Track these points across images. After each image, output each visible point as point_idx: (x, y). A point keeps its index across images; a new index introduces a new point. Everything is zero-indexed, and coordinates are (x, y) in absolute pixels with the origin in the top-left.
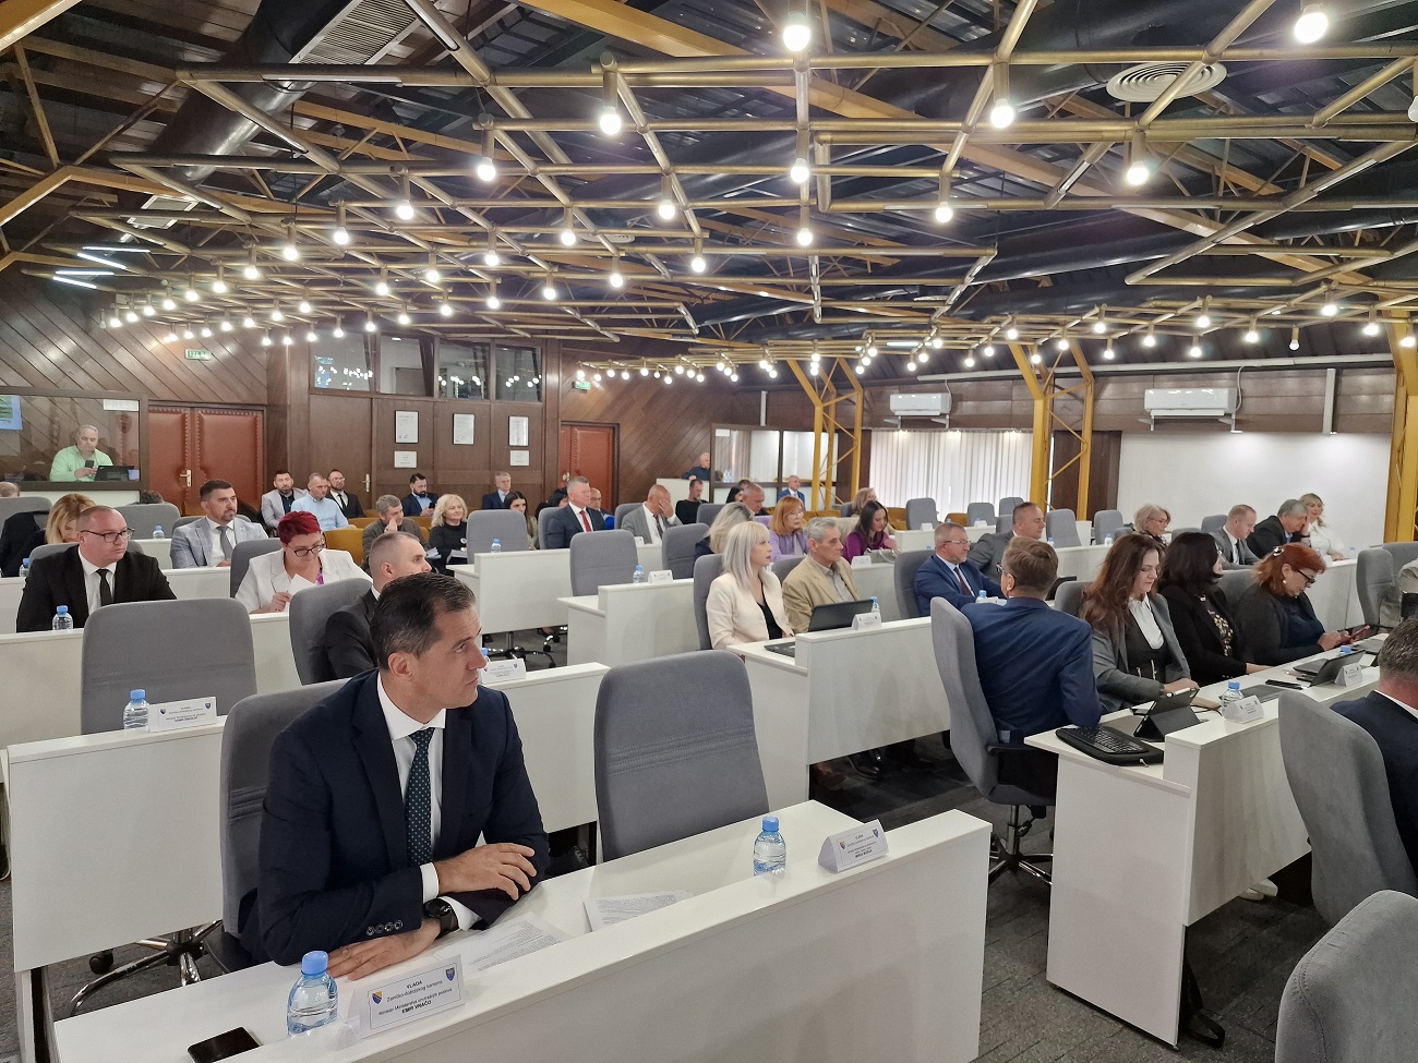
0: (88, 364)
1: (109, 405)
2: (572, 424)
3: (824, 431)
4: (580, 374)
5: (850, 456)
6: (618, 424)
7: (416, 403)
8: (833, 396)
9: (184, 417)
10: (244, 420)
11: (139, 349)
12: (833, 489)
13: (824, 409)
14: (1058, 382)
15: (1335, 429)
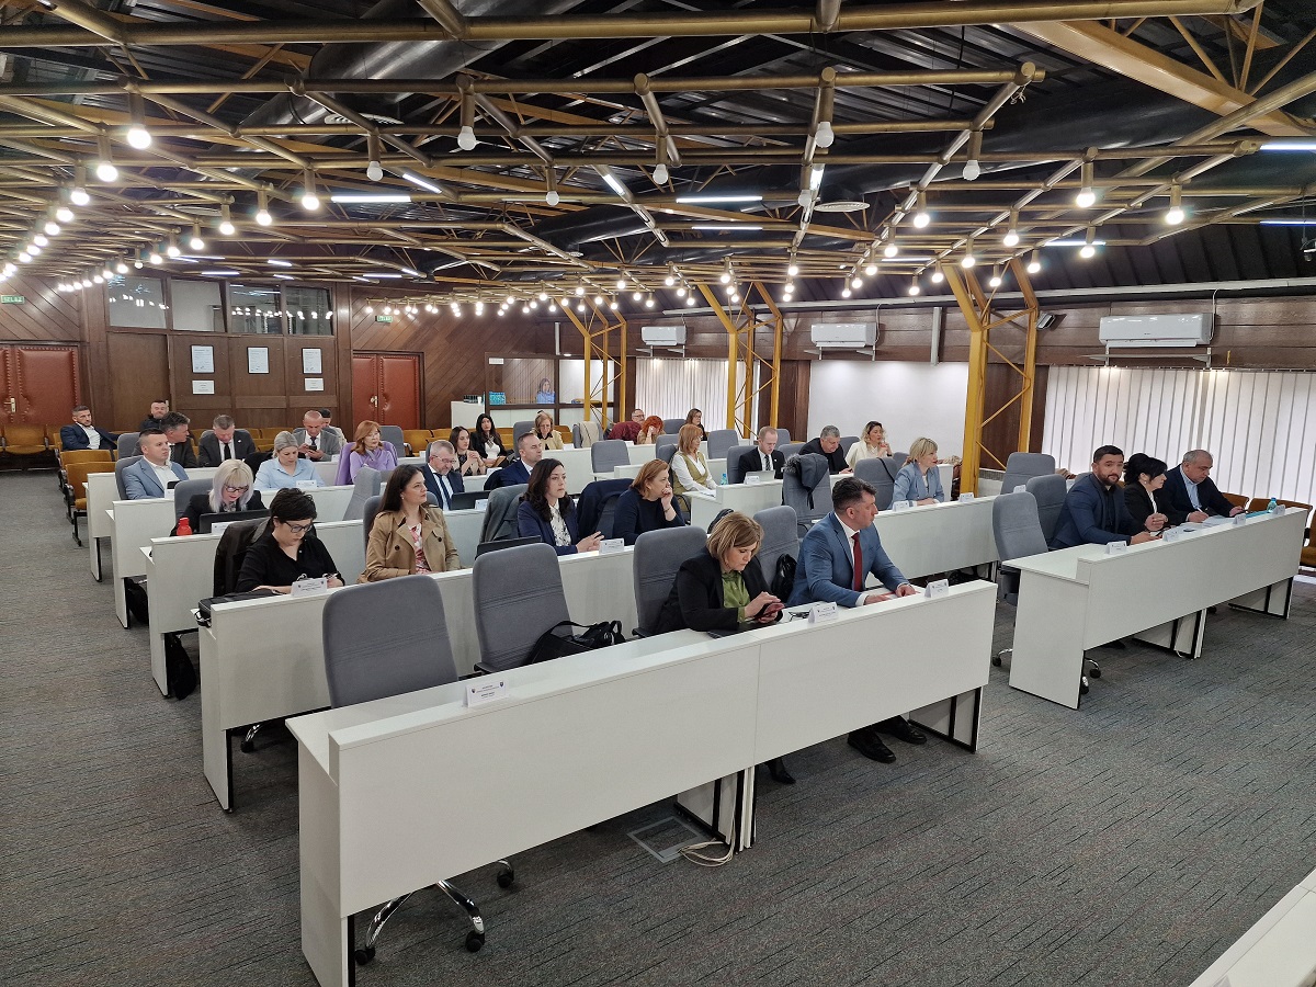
2: (378, 353)
4: (369, 310)
6: (423, 352)
7: (209, 339)
8: (606, 327)
9: (5, 353)
10: (64, 354)
13: (592, 339)
14: (758, 317)
15: (941, 359)
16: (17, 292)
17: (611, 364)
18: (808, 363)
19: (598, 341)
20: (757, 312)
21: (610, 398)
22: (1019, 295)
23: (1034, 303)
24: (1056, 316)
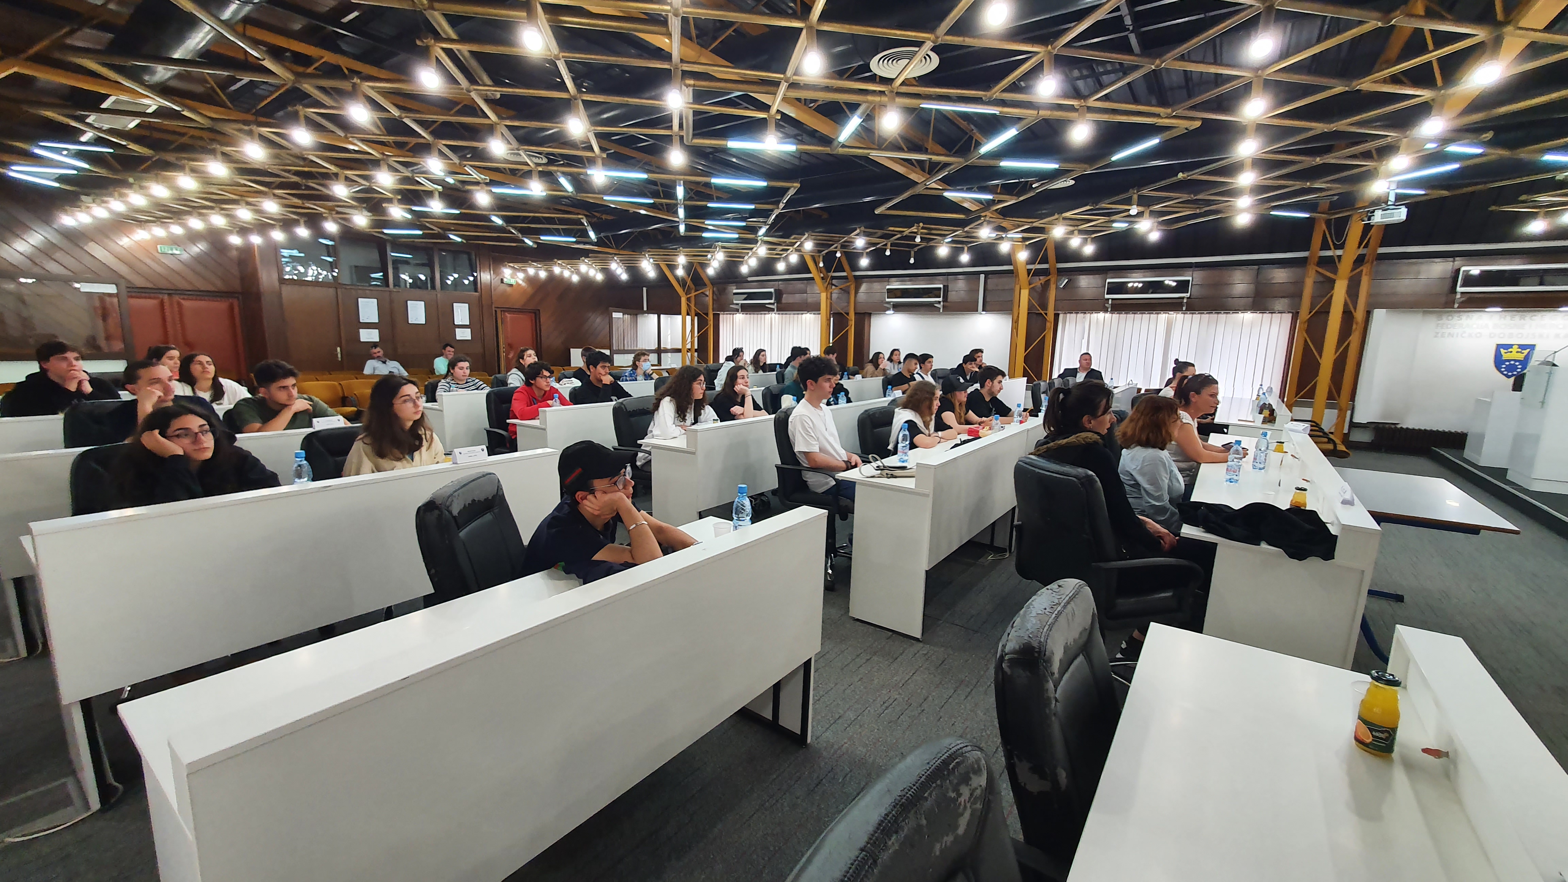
0: (60, 256)
1: (83, 287)
2: (503, 309)
3: (688, 314)
4: (507, 273)
5: (706, 332)
6: (539, 310)
7: (375, 293)
8: (693, 291)
9: (162, 302)
10: (221, 306)
11: (111, 243)
12: (696, 354)
14: (834, 282)
15: (985, 309)
16: (174, 241)
17: (696, 318)
18: (870, 314)
19: (688, 299)
20: (833, 278)
21: (696, 347)
22: (1046, 266)
23: (1053, 272)
24: (1071, 279)
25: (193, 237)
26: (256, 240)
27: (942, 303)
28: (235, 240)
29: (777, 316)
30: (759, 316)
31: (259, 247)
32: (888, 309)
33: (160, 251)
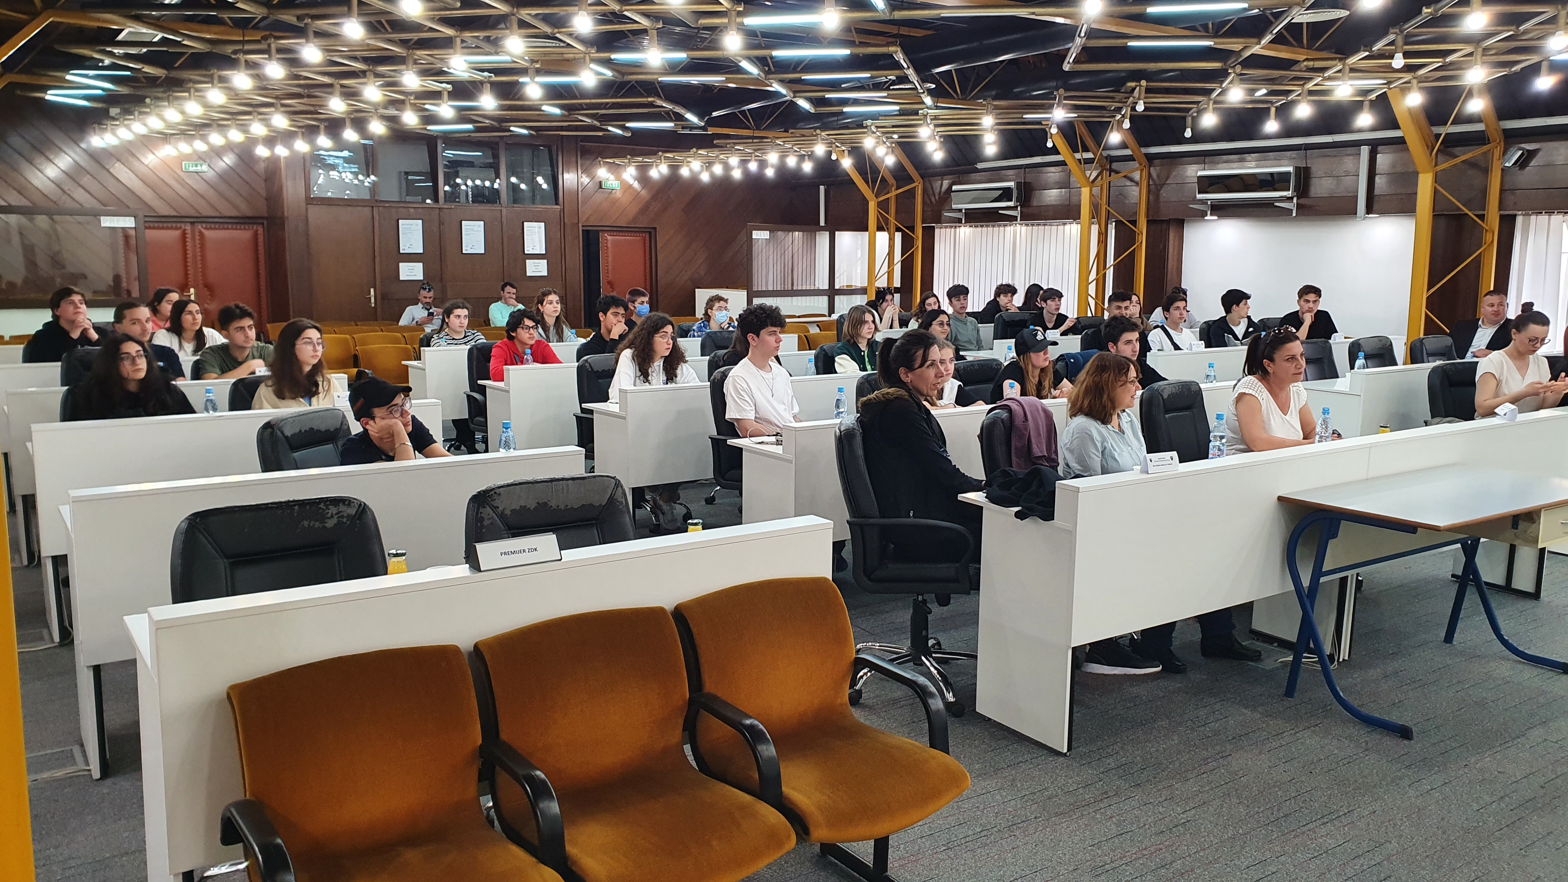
0: (86, 180)
1: (107, 222)
3: (880, 228)
6: (656, 228)
7: (420, 210)
8: (893, 188)
9: (184, 234)
10: (246, 233)
11: (136, 163)
13: (880, 205)
14: (1115, 166)
15: (1369, 210)
16: (200, 157)
17: (898, 236)
18: (1180, 224)
19: (883, 206)
20: (1113, 160)
21: (897, 283)
22: (1480, 127)
23: (1496, 136)
24: (1528, 151)
25: (217, 152)
26: (281, 151)
27: (1295, 200)
28: (262, 151)
29: (1024, 228)
30: (996, 229)
31: (285, 158)
32: (1204, 214)
33: (184, 170)
